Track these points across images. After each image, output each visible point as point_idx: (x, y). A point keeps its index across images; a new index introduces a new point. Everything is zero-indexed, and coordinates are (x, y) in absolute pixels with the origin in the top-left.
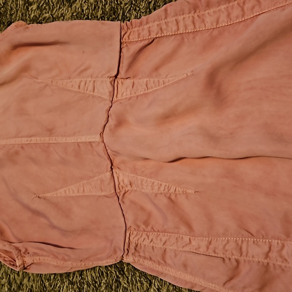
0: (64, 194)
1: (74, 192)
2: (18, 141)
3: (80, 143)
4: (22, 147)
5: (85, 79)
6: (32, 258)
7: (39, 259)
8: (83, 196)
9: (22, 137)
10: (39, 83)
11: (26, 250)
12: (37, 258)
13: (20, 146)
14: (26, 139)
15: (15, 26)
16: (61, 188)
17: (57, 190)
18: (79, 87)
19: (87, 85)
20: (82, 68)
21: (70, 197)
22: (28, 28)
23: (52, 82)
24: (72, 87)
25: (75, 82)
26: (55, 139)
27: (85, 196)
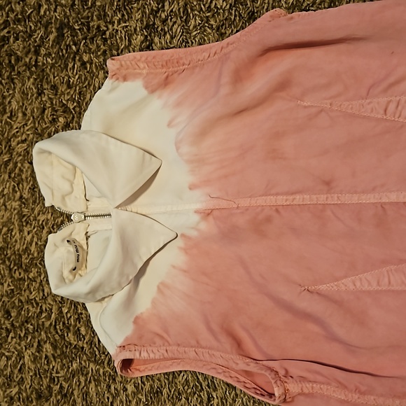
0: (352, 287)
1: (370, 284)
2: (271, 200)
3: (385, 203)
4: (277, 211)
5: (398, 98)
6: (300, 385)
7: (312, 388)
8: (389, 291)
9: (277, 194)
10: (305, 107)
11: (287, 371)
12: (308, 385)
13: (274, 208)
14: (285, 197)
15: (271, 16)
16: (346, 277)
17: (337, 280)
18: (385, 111)
19: (400, 108)
20: (392, 79)
21: (364, 292)
22: (292, 18)
23: (331, 104)
24: (372, 111)
25: (378, 103)
26: (338, 197)
27: (393, 291)
